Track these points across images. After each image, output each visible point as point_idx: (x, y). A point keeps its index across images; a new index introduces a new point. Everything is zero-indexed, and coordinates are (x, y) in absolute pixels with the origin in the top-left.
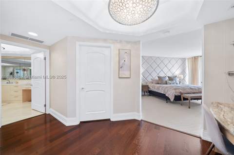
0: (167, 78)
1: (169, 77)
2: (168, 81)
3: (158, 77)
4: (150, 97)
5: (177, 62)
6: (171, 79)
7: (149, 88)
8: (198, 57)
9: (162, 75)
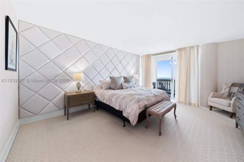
0: (123, 79)
1: (124, 78)
2: (124, 84)
3: (111, 78)
4: (97, 112)
5: (132, 59)
6: (127, 80)
7: (95, 96)
8: (150, 55)
9: (115, 75)
